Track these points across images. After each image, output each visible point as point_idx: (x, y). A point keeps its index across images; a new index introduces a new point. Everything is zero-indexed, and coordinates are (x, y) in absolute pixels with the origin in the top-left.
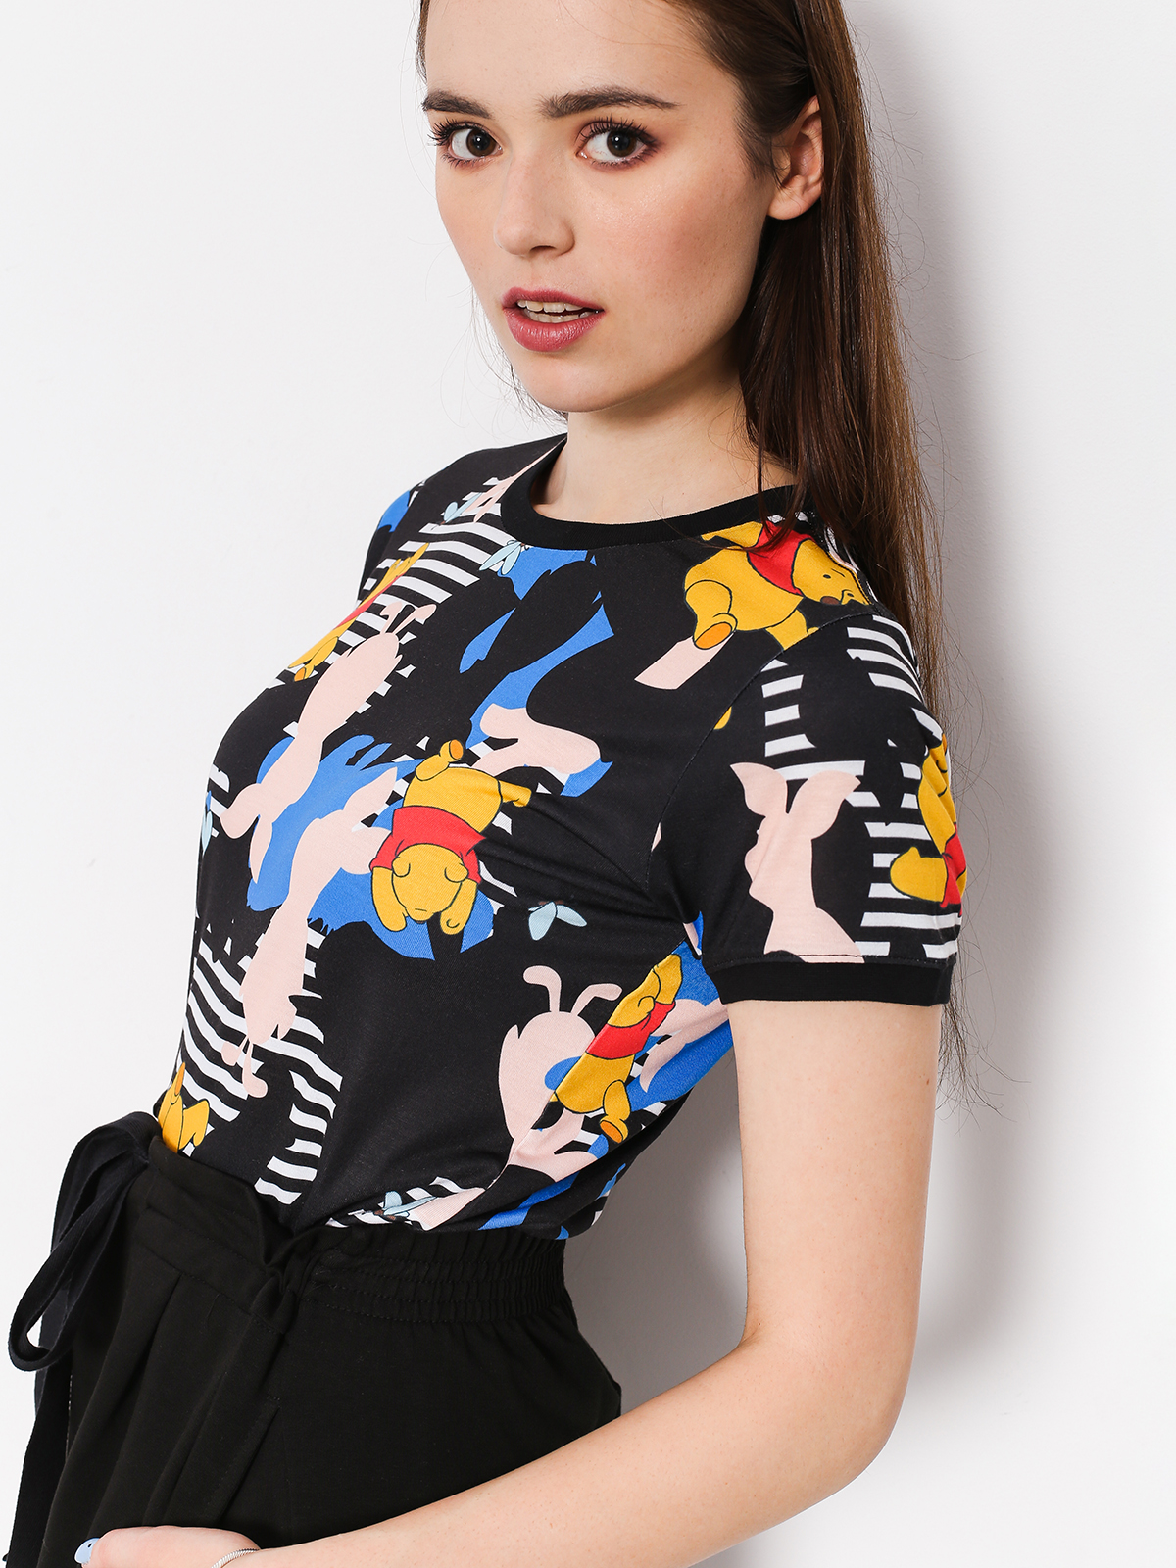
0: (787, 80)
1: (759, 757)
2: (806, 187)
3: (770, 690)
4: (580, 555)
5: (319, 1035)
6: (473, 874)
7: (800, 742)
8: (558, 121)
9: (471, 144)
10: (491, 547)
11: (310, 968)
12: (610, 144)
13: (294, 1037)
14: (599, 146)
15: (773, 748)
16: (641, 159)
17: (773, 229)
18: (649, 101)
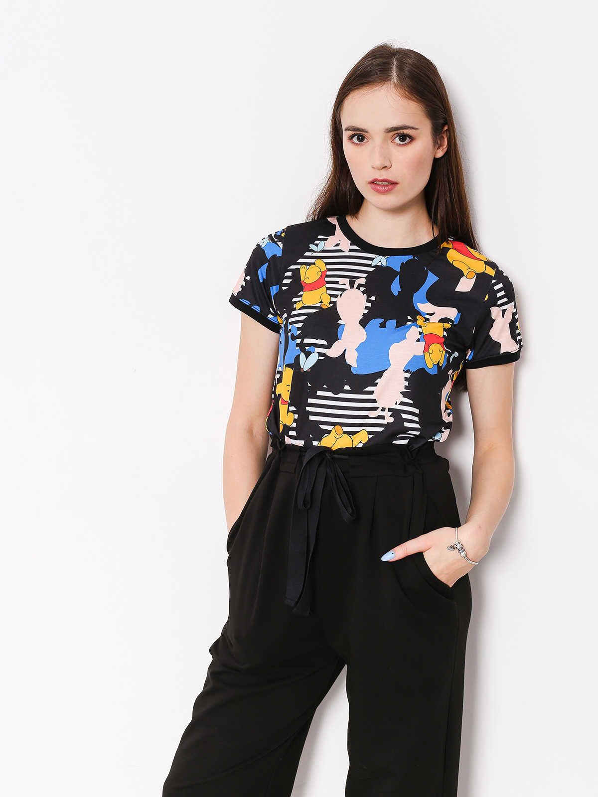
0: (442, 121)
1: (496, 305)
2: (443, 149)
3: (496, 288)
4: (411, 257)
5: (412, 402)
6: (444, 349)
7: (505, 300)
8: (387, 134)
9: (358, 139)
10: (372, 259)
11: (407, 383)
12: (400, 139)
13: (402, 403)
14: (397, 140)
15: (499, 302)
16: (409, 143)
17: (436, 161)
18: (413, 128)
